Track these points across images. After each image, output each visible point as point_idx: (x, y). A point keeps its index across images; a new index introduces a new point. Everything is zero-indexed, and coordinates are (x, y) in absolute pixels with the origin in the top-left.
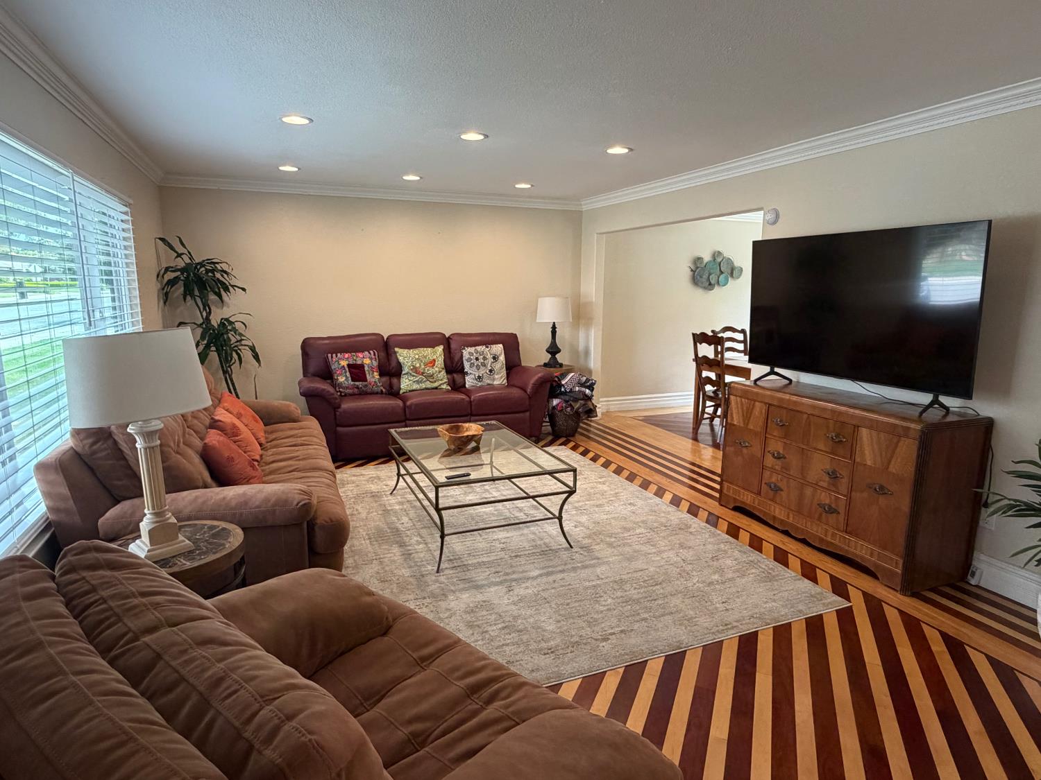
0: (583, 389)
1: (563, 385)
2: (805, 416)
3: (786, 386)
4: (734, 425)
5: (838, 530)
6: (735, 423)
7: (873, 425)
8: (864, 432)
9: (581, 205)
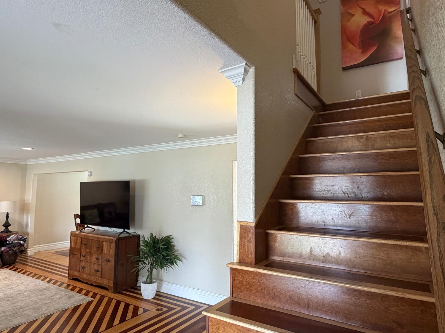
0: (20, 241)
1: (8, 241)
2: (91, 240)
3: (93, 231)
4: (72, 247)
5: (99, 277)
6: (72, 246)
7: (107, 241)
8: (104, 243)
9: (26, 162)
